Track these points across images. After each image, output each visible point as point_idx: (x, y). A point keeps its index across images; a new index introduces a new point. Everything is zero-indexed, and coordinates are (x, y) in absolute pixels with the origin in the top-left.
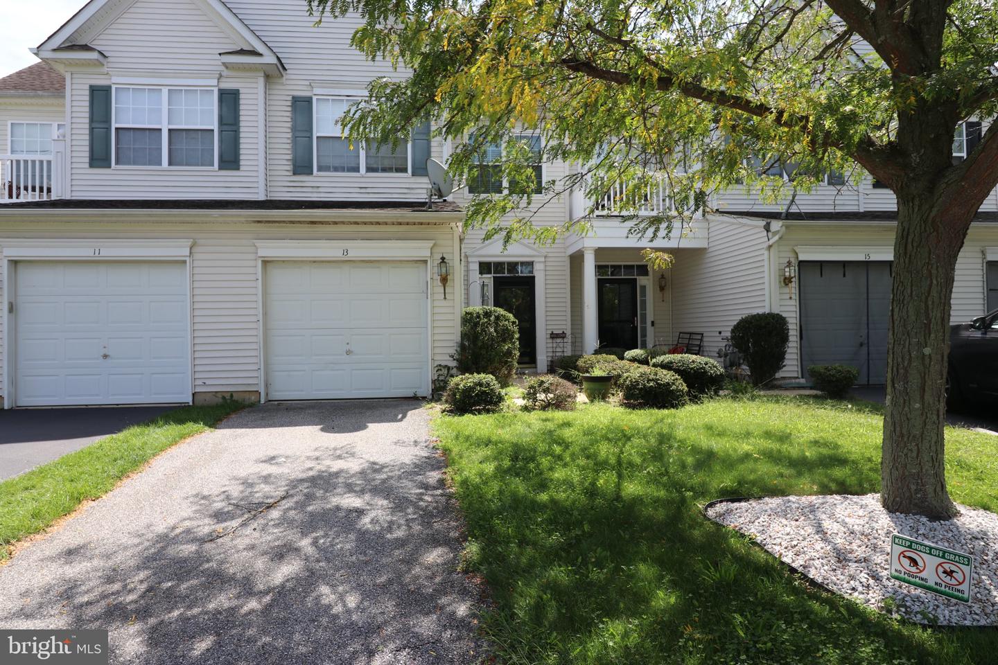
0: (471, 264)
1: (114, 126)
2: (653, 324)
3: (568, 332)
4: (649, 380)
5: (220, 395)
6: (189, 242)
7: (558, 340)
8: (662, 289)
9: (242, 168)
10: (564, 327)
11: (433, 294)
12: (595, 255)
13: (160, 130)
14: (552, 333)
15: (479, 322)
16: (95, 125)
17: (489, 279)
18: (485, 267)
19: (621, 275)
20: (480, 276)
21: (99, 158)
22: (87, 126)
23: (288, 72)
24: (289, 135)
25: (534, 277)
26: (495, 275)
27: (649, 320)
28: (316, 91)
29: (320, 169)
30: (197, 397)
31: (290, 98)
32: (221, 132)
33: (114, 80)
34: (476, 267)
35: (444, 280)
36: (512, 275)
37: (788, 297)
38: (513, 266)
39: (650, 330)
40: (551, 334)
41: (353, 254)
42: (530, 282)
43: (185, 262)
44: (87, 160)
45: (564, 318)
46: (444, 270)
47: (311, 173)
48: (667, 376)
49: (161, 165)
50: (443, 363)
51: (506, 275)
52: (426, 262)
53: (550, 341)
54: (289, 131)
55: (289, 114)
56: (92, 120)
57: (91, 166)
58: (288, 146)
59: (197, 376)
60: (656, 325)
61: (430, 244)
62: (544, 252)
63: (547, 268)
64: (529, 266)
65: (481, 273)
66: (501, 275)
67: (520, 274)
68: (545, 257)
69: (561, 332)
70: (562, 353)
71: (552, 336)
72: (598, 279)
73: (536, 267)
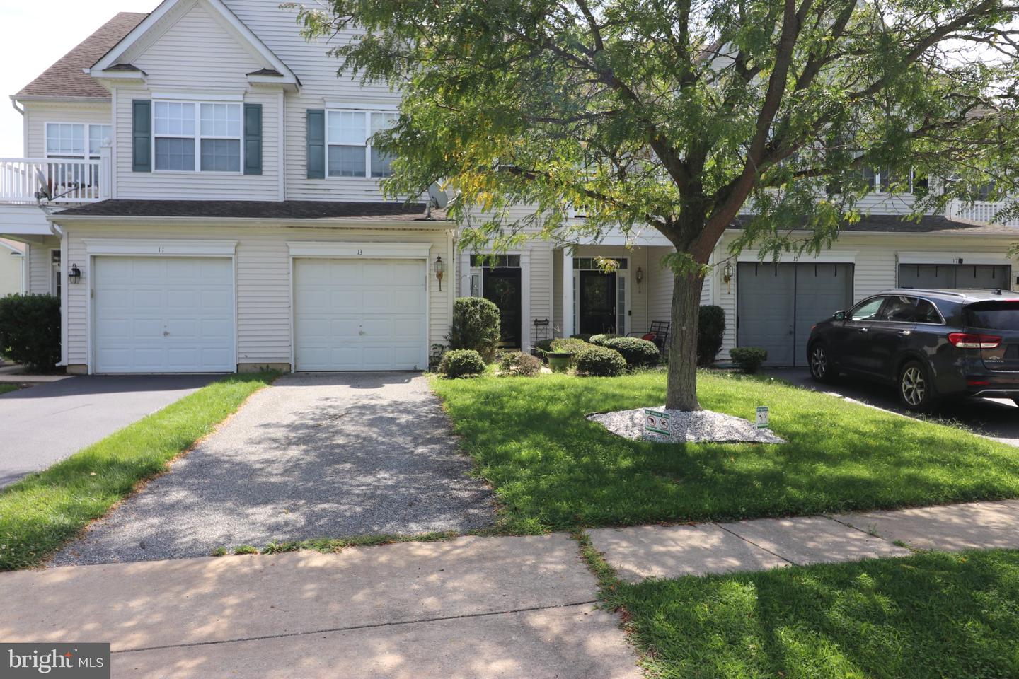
0: (463, 257)
1: (154, 135)
2: (630, 313)
3: (551, 319)
4: (595, 356)
5: (258, 366)
6: (234, 243)
7: (541, 327)
8: (639, 281)
9: (264, 173)
10: (547, 315)
11: (430, 287)
12: (574, 251)
13: (194, 139)
14: (536, 321)
15: (467, 310)
16: (137, 135)
17: (479, 271)
18: (475, 260)
20: (471, 268)
21: (141, 164)
22: (131, 135)
23: (304, 87)
24: (304, 144)
25: (520, 269)
26: (484, 267)
27: (627, 308)
28: (329, 104)
29: (331, 174)
30: (240, 367)
31: (305, 111)
32: (246, 141)
33: (154, 95)
34: (468, 259)
35: (440, 276)
36: (500, 267)
37: (727, 292)
38: (501, 259)
39: (627, 319)
41: (366, 254)
42: (517, 274)
43: (231, 258)
44: (131, 165)
45: (547, 307)
46: (440, 267)
47: (323, 177)
48: (610, 353)
49: (194, 169)
50: (438, 343)
51: (495, 267)
52: (425, 260)
53: (535, 327)
54: (304, 139)
55: (304, 125)
56: (134, 130)
57: (134, 170)
58: (304, 153)
59: (241, 350)
60: (633, 315)
61: (428, 246)
62: (530, 248)
63: (533, 261)
64: (515, 259)
65: (472, 264)
66: (490, 267)
67: (507, 267)
68: (530, 251)
69: (544, 320)
70: (545, 338)
71: (536, 323)
72: (580, 271)
73: (522, 260)
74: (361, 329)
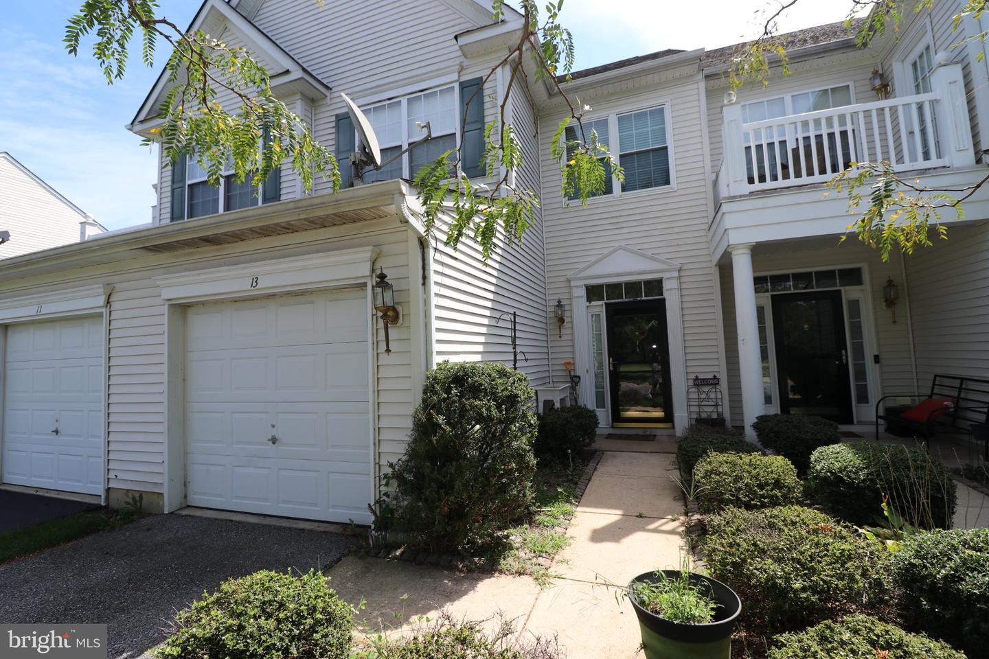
0: (574, 290)
1: (187, 183)
2: (877, 359)
3: (722, 377)
6: (102, 288)
7: (706, 389)
8: (890, 303)
10: (716, 369)
12: (753, 256)
14: (697, 379)
16: (175, 186)
17: (600, 307)
18: (593, 292)
19: (813, 288)
20: (588, 304)
22: (170, 188)
23: (334, 90)
25: (664, 300)
26: (608, 301)
27: (870, 350)
30: (111, 494)
31: (334, 119)
34: (583, 292)
35: (384, 317)
36: (632, 299)
38: (633, 287)
39: (872, 371)
40: (694, 380)
41: (264, 284)
42: (659, 309)
43: (100, 315)
45: (715, 356)
51: (625, 299)
52: (366, 286)
53: (694, 390)
55: (333, 136)
56: (173, 182)
59: (111, 465)
60: (885, 362)
61: (366, 253)
62: (677, 264)
63: (684, 286)
64: (655, 286)
65: (589, 299)
66: (616, 301)
67: (644, 298)
68: (679, 271)
69: (712, 377)
70: (713, 407)
71: (696, 382)
72: (772, 296)
73: (667, 286)
74: (274, 432)
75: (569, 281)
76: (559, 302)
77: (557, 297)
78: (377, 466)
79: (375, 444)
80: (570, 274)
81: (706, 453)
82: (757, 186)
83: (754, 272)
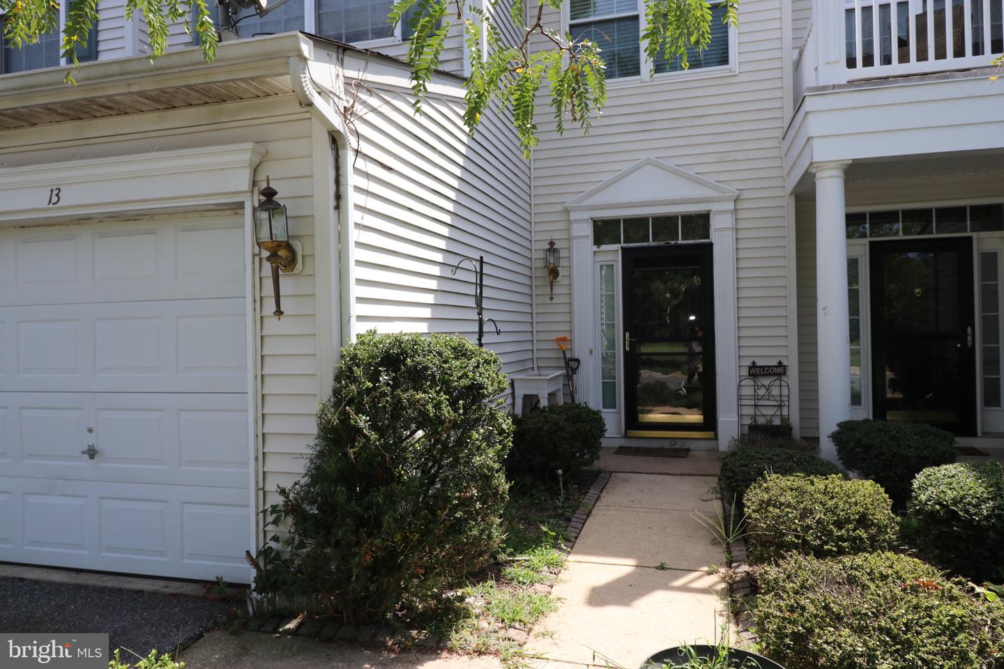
0: (574, 226)
3: (791, 363)
7: (766, 381)
10: (783, 352)
12: (846, 181)
17: (613, 253)
18: (604, 231)
19: (931, 233)
20: (595, 248)
25: (711, 245)
26: (626, 245)
34: (588, 230)
36: (662, 243)
38: (665, 224)
40: (750, 368)
41: (76, 198)
42: (702, 258)
45: (782, 332)
51: (651, 243)
53: (749, 382)
62: (732, 189)
63: (741, 225)
64: (699, 223)
65: (598, 241)
66: (639, 244)
67: (680, 241)
68: (735, 201)
69: (775, 363)
70: (776, 409)
71: (753, 371)
72: (871, 242)
73: (715, 223)
74: (91, 440)
75: (567, 211)
76: (552, 244)
77: (548, 237)
78: (261, 493)
79: (256, 459)
80: (569, 201)
81: (762, 475)
82: (860, 72)
83: (847, 205)
